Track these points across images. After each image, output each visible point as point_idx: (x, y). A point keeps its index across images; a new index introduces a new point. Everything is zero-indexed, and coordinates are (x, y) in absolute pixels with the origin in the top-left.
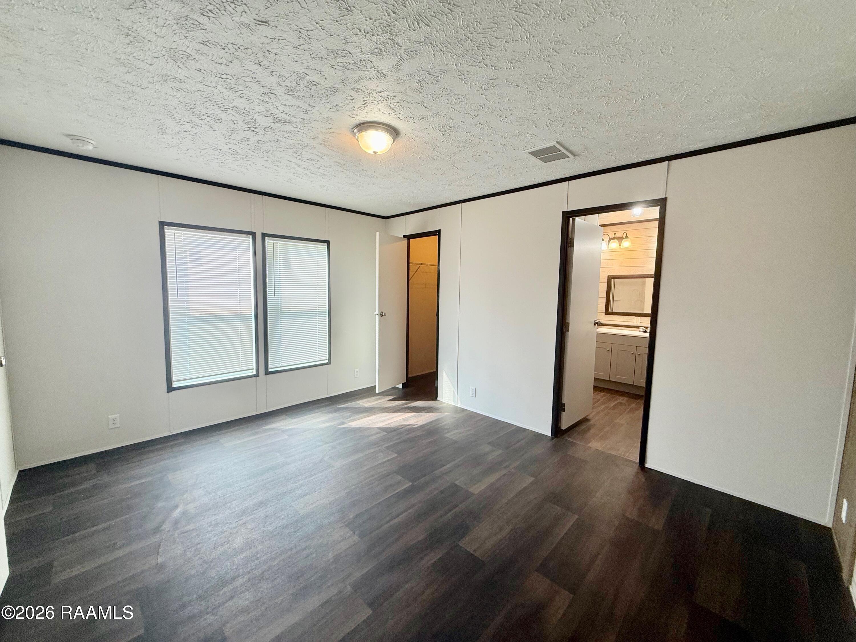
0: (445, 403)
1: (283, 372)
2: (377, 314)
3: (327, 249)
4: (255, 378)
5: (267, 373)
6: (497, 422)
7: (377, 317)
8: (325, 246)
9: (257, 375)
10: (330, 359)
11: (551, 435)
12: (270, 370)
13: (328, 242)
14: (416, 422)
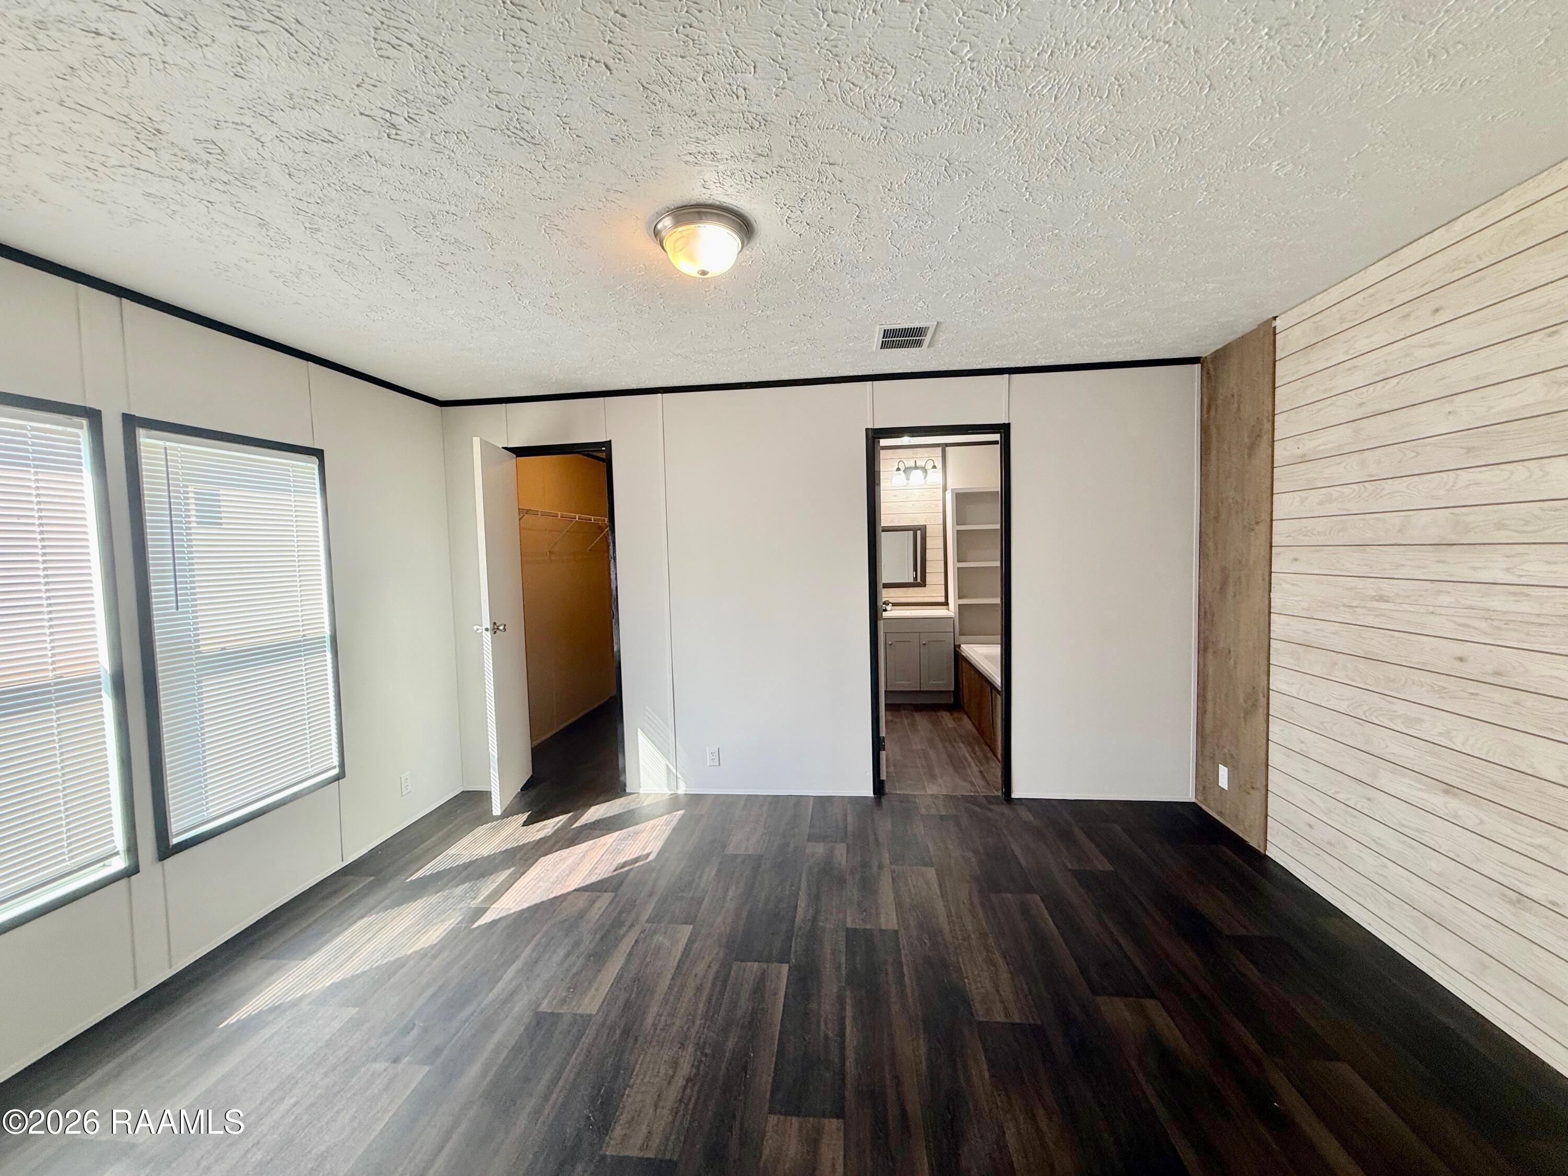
0: (649, 795)
1: (219, 834)
2: (487, 630)
3: (316, 472)
4: (124, 882)
5: (166, 850)
6: (776, 801)
7: (487, 636)
8: (312, 464)
9: (132, 871)
10: (342, 765)
11: (874, 794)
12: (175, 841)
13: (318, 454)
14: (644, 848)
